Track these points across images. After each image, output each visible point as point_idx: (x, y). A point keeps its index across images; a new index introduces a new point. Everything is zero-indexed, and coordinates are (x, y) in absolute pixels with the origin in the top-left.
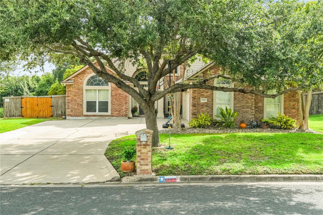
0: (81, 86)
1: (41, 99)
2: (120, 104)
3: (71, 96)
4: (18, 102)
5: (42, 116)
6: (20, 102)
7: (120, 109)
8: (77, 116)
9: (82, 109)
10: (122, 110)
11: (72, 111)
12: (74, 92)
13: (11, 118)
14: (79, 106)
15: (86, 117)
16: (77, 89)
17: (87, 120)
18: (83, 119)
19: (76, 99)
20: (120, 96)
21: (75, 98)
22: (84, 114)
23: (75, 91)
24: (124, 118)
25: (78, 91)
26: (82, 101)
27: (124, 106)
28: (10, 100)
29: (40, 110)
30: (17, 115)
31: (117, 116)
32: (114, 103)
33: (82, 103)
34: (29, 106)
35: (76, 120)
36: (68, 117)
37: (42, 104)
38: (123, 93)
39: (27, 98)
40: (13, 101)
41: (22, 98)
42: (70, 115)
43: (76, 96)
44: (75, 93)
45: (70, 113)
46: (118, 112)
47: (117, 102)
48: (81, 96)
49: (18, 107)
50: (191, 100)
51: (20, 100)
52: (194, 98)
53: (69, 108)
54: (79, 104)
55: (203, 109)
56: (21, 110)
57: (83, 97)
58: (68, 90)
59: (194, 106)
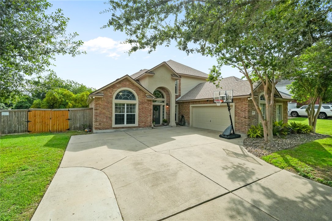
0: (111, 99)
1: (56, 112)
2: (146, 117)
3: (100, 109)
4: (23, 116)
5: (56, 130)
6: (25, 115)
7: (146, 121)
8: (106, 129)
9: (110, 122)
10: (147, 122)
11: (100, 124)
12: (103, 105)
13: (11, 134)
14: (108, 119)
15: (114, 130)
16: (106, 102)
17: (116, 132)
18: (111, 131)
19: (105, 112)
20: (146, 109)
21: (104, 111)
22: (113, 127)
23: (104, 104)
24: (149, 128)
25: (107, 104)
26: (111, 114)
27: (149, 118)
28: (10, 113)
29: (53, 124)
30: (20, 131)
31: (143, 127)
32: (141, 116)
33: (111, 116)
34: (38, 119)
35: (104, 133)
36: (96, 131)
37: (57, 118)
38: (148, 107)
39: (37, 111)
40: (15, 115)
41: (29, 111)
42: (98, 128)
43: (105, 109)
44: (104, 106)
45: (98, 126)
46: (144, 124)
47: (143, 115)
48: (110, 109)
49: (23, 121)
50: (243, 113)
51: (25, 113)
52: (249, 111)
53: (97, 122)
54: (108, 117)
55: (253, 121)
56: (26, 125)
57: (112, 110)
58: (97, 103)
59: (249, 118)
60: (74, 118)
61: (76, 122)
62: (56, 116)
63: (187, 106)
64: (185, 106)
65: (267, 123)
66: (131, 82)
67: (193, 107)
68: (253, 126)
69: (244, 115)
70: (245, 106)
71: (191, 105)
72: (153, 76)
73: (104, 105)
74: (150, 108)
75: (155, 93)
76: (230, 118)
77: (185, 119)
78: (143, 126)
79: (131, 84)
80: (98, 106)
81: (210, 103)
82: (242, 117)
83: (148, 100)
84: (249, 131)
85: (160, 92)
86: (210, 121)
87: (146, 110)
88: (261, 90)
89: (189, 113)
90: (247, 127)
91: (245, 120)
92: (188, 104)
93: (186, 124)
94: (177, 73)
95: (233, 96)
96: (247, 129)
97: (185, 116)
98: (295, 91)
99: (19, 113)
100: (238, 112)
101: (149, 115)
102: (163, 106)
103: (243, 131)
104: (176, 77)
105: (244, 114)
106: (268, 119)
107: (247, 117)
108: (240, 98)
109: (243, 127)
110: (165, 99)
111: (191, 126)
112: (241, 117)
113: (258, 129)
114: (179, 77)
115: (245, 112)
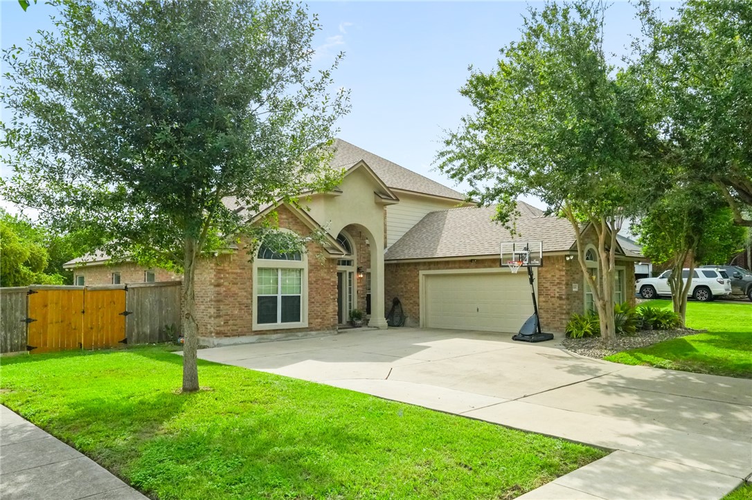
1: (95, 293)
2: (325, 302)
3: (225, 283)
4: (16, 304)
5: (96, 343)
6: (22, 303)
7: (324, 314)
8: (239, 336)
9: (249, 317)
10: (327, 316)
11: (226, 322)
12: (232, 273)
14: (242, 309)
15: (257, 337)
16: (239, 266)
17: (260, 342)
18: (251, 341)
19: (237, 292)
20: (325, 284)
21: (235, 289)
22: (254, 329)
23: (235, 271)
24: (332, 331)
25: (241, 271)
26: (250, 297)
27: (331, 307)
29: (89, 326)
31: (318, 330)
32: (313, 300)
33: (250, 301)
34: (53, 314)
35: (235, 344)
36: (218, 339)
37: (98, 309)
38: (329, 277)
39: (50, 292)
41: (31, 292)
42: (223, 333)
43: (237, 284)
44: (235, 276)
45: (222, 329)
46: (320, 320)
47: (318, 297)
48: (248, 283)
49: (17, 321)
50: (555, 288)
51: (22, 297)
52: (567, 284)
53: (219, 316)
54: (244, 304)
55: (575, 304)
56: (25, 330)
57: (252, 285)
58: (219, 268)
59: (568, 299)
60: (137, 309)
61: (141, 322)
62: (97, 306)
63: (408, 273)
64: (403, 273)
65: (605, 305)
66: (292, 214)
67: (427, 276)
68: (575, 315)
69: (558, 292)
70: (557, 273)
71: (421, 273)
72: (333, 197)
73: (235, 273)
74: (332, 279)
75: (341, 238)
76: (532, 301)
77: (404, 307)
78: (318, 327)
79: (292, 217)
80: (222, 276)
81: (476, 267)
82: (554, 297)
83: (330, 260)
84: (569, 325)
85: (352, 236)
86: (478, 310)
87: (324, 286)
88: (586, 240)
89: (418, 292)
90: (563, 317)
91: (561, 302)
92: (412, 267)
93: (408, 320)
94: (388, 188)
95: (543, 252)
96: (564, 321)
97: (402, 301)
98: (647, 239)
99: (8, 297)
100: (545, 285)
101: (332, 297)
102: (350, 274)
103: (556, 326)
104: (384, 196)
105: (558, 290)
106: (606, 298)
107: (564, 297)
108: (549, 257)
109: (557, 318)
110: (354, 257)
111: (423, 326)
112: (552, 297)
113: (584, 321)
114: (393, 200)
115: (561, 286)
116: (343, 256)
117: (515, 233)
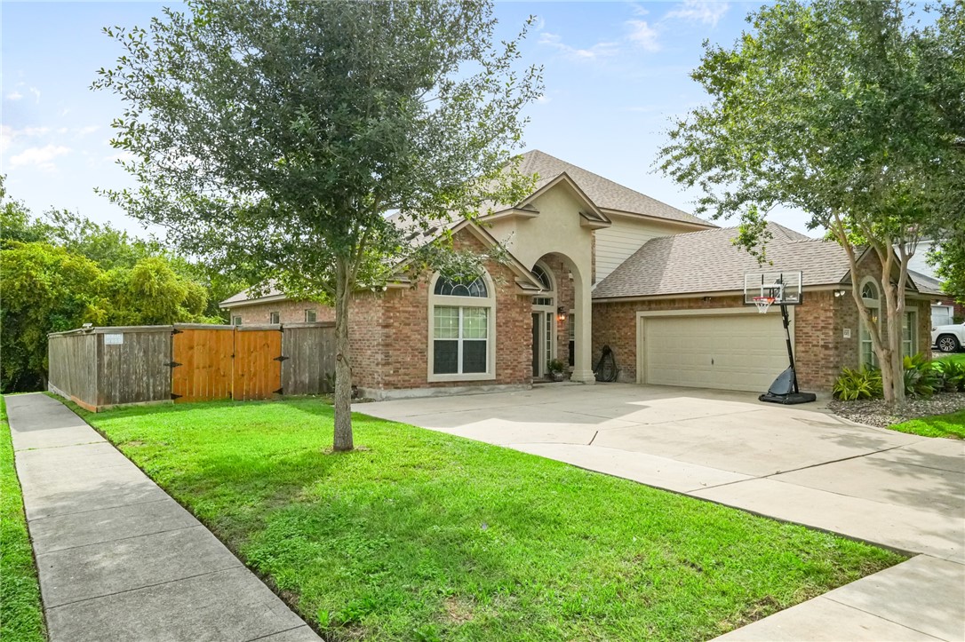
0: (423, 294)
1: (247, 334)
2: (516, 349)
3: (395, 324)
4: (159, 347)
5: (248, 392)
6: (166, 345)
7: (515, 363)
8: (411, 388)
9: (423, 365)
10: (519, 366)
11: (396, 371)
12: (404, 312)
13: (130, 405)
14: (416, 356)
15: (433, 390)
16: (411, 303)
17: (437, 396)
18: (426, 395)
19: (409, 334)
20: (516, 326)
21: (406, 330)
22: (430, 380)
23: (407, 309)
24: (525, 385)
25: (415, 309)
26: (425, 341)
27: (524, 355)
28: (125, 339)
29: (240, 373)
30: (152, 395)
31: (508, 383)
32: (502, 347)
33: (424, 346)
34: (199, 357)
35: (407, 398)
36: (386, 391)
37: (250, 352)
38: (521, 319)
39: (196, 332)
40: (139, 343)
41: (175, 332)
42: (393, 385)
43: (409, 325)
45: (391, 379)
46: (511, 371)
47: (508, 343)
48: (422, 324)
49: (160, 365)
50: (818, 333)
51: (165, 337)
52: (836, 329)
53: (388, 364)
54: (417, 349)
55: (846, 355)
56: (168, 375)
57: (427, 327)
58: (387, 305)
59: (836, 348)
60: (294, 354)
61: (299, 368)
62: (249, 349)
63: (622, 315)
64: (615, 315)
65: (890, 357)
66: (477, 240)
67: (646, 318)
68: (846, 370)
69: (823, 339)
70: (824, 313)
71: (639, 314)
72: (529, 218)
73: (406, 312)
74: (526, 321)
75: (537, 271)
76: (787, 351)
77: (616, 358)
78: (510, 379)
79: (476, 244)
80: (392, 314)
81: (711, 307)
82: (817, 346)
83: (522, 297)
84: (838, 383)
85: (552, 268)
86: (713, 362)
87: (515, 330)
89: (634, 339)
90: (830, 372)
91: (827, 352)
92: (627, 308)
93: (622, 375)
94: (598, 208)
95: (802, 286)
96: (831, 378)
97: (615, 350)
98: (950, 270)
99: (150, 337)
100: (805, 330)
101: (525, 343)
102: (549, 315)
103: (818, 383)
104: (592, 218)
105: (823, 337)
106: (892, 346)
107: (831, 346)
108: (810, 293)
109: (821, 374)
110: (553, 294)
111: (641, 381)
112: (813, 346)
113: (859, 378)
114: (604, 222)
115: (827, 331)
116: (539, 292)
117: (764, 261)
